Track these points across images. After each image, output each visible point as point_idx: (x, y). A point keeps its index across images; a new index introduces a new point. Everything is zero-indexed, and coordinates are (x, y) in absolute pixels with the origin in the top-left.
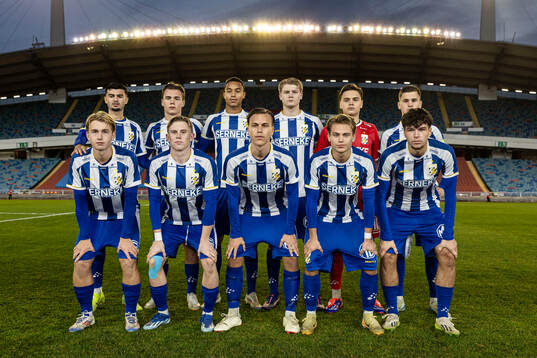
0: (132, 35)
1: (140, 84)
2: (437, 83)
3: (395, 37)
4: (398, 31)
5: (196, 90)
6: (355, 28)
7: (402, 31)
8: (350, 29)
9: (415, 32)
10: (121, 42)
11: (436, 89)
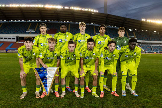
0: (9, 6)
1: (14, 20)
2: (94, 23)
3: (82, 11)
4: (83, 9)
5: (30, 22)
6: (72, 8)
7: (84, 9)
8: (71, 8)
9: (87, 10)
10: (6, 8)
11: (93, 25)
